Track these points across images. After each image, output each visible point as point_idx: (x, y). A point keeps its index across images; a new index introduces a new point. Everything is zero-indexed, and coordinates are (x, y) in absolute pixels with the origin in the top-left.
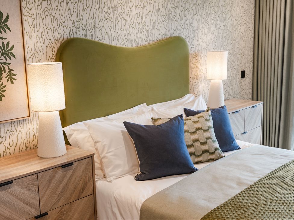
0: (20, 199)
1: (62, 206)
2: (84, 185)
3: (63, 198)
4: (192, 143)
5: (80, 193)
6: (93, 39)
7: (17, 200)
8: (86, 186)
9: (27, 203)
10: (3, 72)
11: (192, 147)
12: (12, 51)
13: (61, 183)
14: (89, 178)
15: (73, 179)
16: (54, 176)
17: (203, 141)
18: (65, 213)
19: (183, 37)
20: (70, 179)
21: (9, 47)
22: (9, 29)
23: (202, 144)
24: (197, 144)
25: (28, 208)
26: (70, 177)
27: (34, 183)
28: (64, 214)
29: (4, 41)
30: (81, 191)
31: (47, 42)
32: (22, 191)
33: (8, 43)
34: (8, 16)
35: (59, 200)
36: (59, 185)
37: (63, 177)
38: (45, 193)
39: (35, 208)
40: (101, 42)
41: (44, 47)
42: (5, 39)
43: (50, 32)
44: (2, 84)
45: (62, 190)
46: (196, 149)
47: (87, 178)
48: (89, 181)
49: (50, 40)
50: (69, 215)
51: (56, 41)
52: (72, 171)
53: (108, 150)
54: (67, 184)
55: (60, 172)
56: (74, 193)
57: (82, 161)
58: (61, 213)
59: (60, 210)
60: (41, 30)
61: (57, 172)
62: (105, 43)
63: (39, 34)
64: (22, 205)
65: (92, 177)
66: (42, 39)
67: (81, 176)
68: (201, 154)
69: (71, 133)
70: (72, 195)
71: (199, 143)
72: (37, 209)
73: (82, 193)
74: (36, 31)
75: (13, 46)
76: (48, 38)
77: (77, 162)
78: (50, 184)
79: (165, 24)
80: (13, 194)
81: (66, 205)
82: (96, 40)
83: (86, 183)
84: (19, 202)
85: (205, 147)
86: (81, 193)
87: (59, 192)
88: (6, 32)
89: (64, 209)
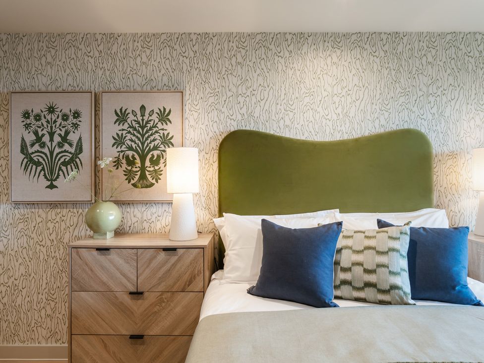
0: (118, 269)
1: (163, 292)
2: (192, 277)
3: (164, 283)
4: (350, 265)
5: (185, 285)
6: (268, 132)
7: (114, 268)
8: (195, 280)
9: (124, 275)
10: (161, 158)
11: (349, 272)
12: (171, 141)
13: (163, 267)
14: (198, 271)
15: (178, 267)
16: (155, 257)
17: (370, 268)
18: (166, 301)
19: (423, 131)
20: (174, 265)
21: (169, 137)
22: (170, 122)
23: (367, 271)
24: (358, 270)
25: (124, 280)
26: (174, 263)
27: (133, 257)
28: (164, 302)
29: (164, 132)
30: (188, 283)
31: (211, 134)
32: (120, 262)
33: (168, 134)
34: (170, 111)
35: (159, 284)
36: (161, 268)
37: (166, 262)
38: (144, 271)
39: (132, 283)
40: (278, 134)
41: (208, 138)
42: (166, 130)
43: (215, 125)
44: (160, 168)
45: (164, 274)
46: (353, 276)
47: (197, 271)
48: (198, 275)
49: (215, 132)
50: (170, 305)
51: (221, 133)
52: (176, 257)
53: (232, 247)
54: (169, 270)
55: (162, 255)
56: (179, 282)
57: (190, 250)
58: (161, 299)
59: (160, 295)
60: (206, 123)
61: (159, 254)
62: (283, 135)
63: (204, 127)
64: (119, 275)
65: (202, 271)
66: (206, 131)
67: (188, 266)
68: (361, 286)
69: (221, 224)
70: (175, 283)
71: (362, 269)
72: (134, 285)
73: (189, 285)
74: (201, 123)
75: (173, 136)
76: (213, 130)
77: (185, 249)
78: (150, 263)
79: (386, 114)
80: (112, 262)
81: (167, 293)
82: (272, 132)
83: (195, 276)
84: (116, 271)
85: (372, 278)
86: (187, 286)
87: (160, 276)
88: (167, 124)
89: (164, 296)
